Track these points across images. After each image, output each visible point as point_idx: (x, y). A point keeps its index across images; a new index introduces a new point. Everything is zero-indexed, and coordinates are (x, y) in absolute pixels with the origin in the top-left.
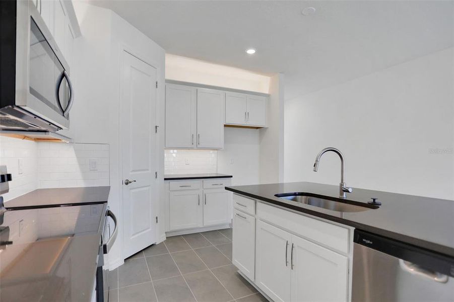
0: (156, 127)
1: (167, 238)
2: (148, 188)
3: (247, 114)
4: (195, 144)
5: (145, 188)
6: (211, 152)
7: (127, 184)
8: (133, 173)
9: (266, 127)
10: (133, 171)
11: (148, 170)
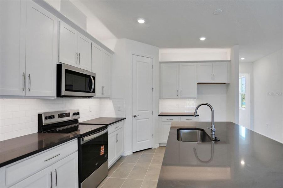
0: (153, 88)
1: (160, 146)
2: (147, 119)
3: (213, 76)
4: (179, 96)
5: (146, 120)
6: (192, 100)
7: (135, 117)
8: (138, 112)
9: (229, 82)
10: (138, 111)
11: (148, 110)
